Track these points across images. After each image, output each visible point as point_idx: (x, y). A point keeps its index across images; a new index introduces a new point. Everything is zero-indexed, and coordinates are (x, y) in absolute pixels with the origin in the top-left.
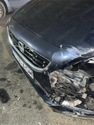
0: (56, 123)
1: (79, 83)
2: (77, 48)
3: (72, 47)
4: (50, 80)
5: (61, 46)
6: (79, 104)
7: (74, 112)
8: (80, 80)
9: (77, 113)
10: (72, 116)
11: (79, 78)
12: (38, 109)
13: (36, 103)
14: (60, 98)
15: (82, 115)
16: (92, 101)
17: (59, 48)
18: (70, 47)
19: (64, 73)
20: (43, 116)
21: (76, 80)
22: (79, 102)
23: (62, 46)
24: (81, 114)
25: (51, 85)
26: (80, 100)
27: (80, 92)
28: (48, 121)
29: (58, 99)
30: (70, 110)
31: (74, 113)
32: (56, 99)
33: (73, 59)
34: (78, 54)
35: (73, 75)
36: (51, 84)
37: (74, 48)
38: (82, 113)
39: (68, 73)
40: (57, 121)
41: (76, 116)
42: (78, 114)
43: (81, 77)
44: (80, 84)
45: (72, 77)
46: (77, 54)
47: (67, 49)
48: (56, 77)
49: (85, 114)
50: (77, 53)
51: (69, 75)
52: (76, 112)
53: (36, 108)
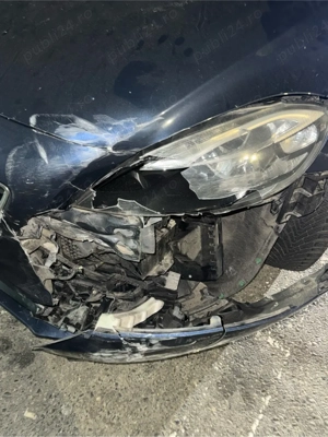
0: (88, 396)
1: (132, 243)
2: (91, 120)
3: (73, 121)
4: (26, 256)
5: (33, 120)
6: (156, 311)
7: (127, 346)
8: (131, 234)
9: (138, 345)
10: (127, 361)
11: (128, 227)
12: (16, 368)
13: (7, 348)
14: (86, 307)
15: (155, 348)
16: (201, 291)
17: (24, 128)
18: (67, 122)
19: (76, 220)
20: (38, 388)
21: (122, 238)
22: (154, 306)
23: (37, 119)
24: (151, 345)
25: (38, 273)
26: (157, 298)
27: (153, 272)
28: (58, 399)
29: (80, 313)
30: (112, 344)
31: (128, 350)
32: (70, 316)
33: (85, 165)
34: (102, 145)
35: (106, 221)
36: (37, 268)
37: (82, 122)
38: (153, 342)
39: (88, 217)
40: (92, 389)
41: (138, 357)
42: (143, 348)
43: (133, 222)
44: (136, 247)
45: (104, 230)
46: (96, 145)
47: (58, 130)
48: (50, 239)
49: (164, 343)
50: (96, 141)
51: (93, 224)
52: (134, 345)
53: (11, 362)
